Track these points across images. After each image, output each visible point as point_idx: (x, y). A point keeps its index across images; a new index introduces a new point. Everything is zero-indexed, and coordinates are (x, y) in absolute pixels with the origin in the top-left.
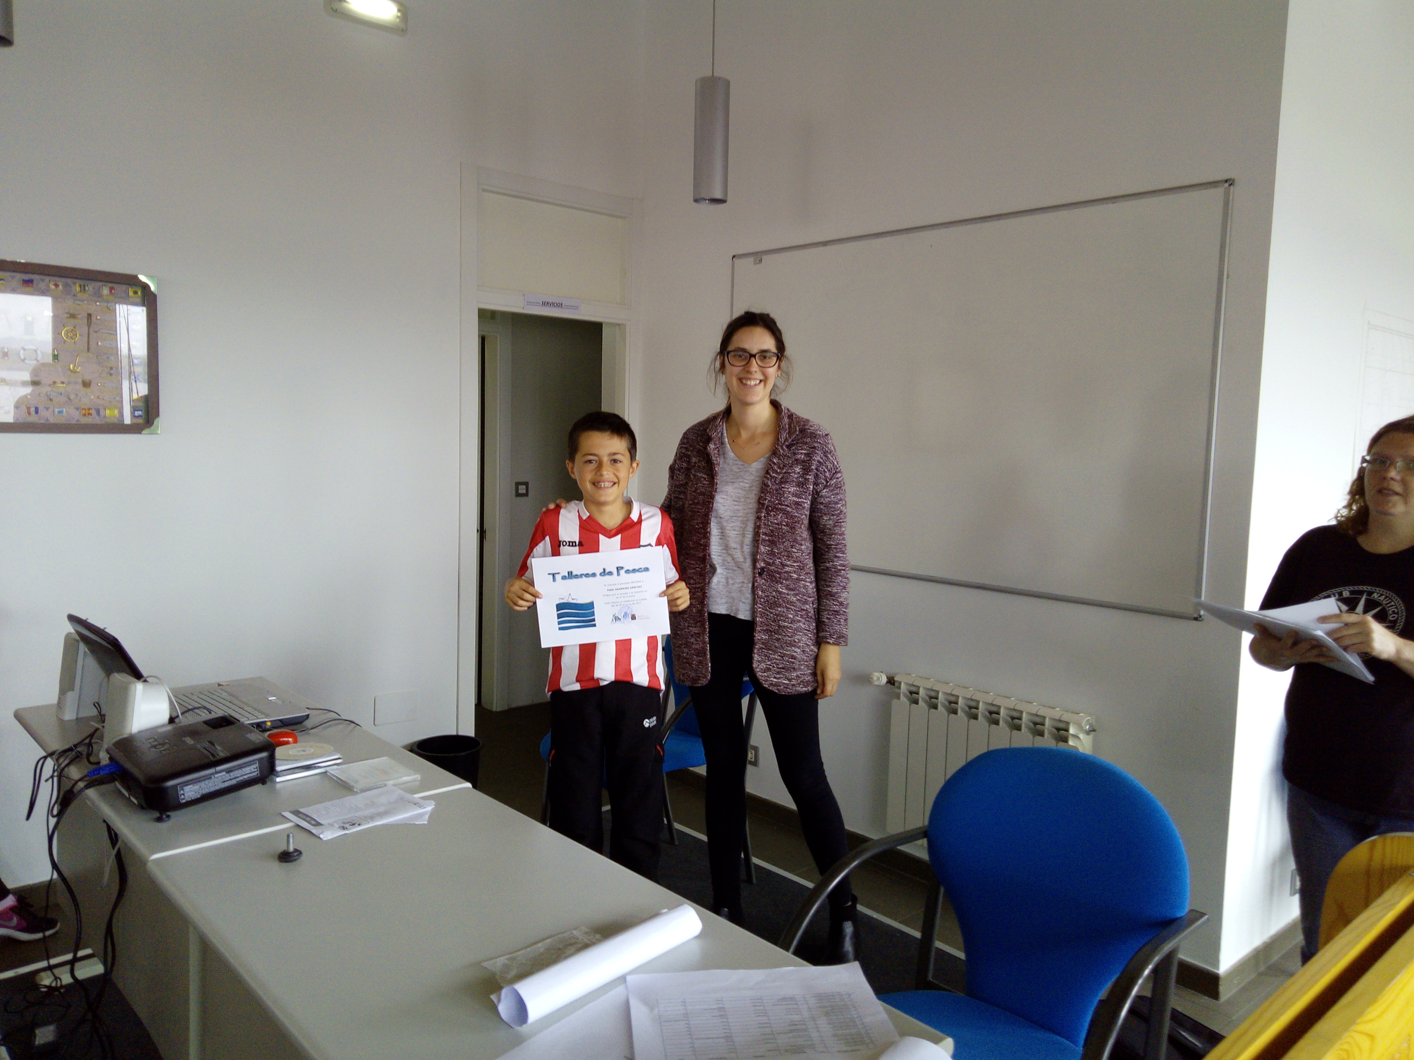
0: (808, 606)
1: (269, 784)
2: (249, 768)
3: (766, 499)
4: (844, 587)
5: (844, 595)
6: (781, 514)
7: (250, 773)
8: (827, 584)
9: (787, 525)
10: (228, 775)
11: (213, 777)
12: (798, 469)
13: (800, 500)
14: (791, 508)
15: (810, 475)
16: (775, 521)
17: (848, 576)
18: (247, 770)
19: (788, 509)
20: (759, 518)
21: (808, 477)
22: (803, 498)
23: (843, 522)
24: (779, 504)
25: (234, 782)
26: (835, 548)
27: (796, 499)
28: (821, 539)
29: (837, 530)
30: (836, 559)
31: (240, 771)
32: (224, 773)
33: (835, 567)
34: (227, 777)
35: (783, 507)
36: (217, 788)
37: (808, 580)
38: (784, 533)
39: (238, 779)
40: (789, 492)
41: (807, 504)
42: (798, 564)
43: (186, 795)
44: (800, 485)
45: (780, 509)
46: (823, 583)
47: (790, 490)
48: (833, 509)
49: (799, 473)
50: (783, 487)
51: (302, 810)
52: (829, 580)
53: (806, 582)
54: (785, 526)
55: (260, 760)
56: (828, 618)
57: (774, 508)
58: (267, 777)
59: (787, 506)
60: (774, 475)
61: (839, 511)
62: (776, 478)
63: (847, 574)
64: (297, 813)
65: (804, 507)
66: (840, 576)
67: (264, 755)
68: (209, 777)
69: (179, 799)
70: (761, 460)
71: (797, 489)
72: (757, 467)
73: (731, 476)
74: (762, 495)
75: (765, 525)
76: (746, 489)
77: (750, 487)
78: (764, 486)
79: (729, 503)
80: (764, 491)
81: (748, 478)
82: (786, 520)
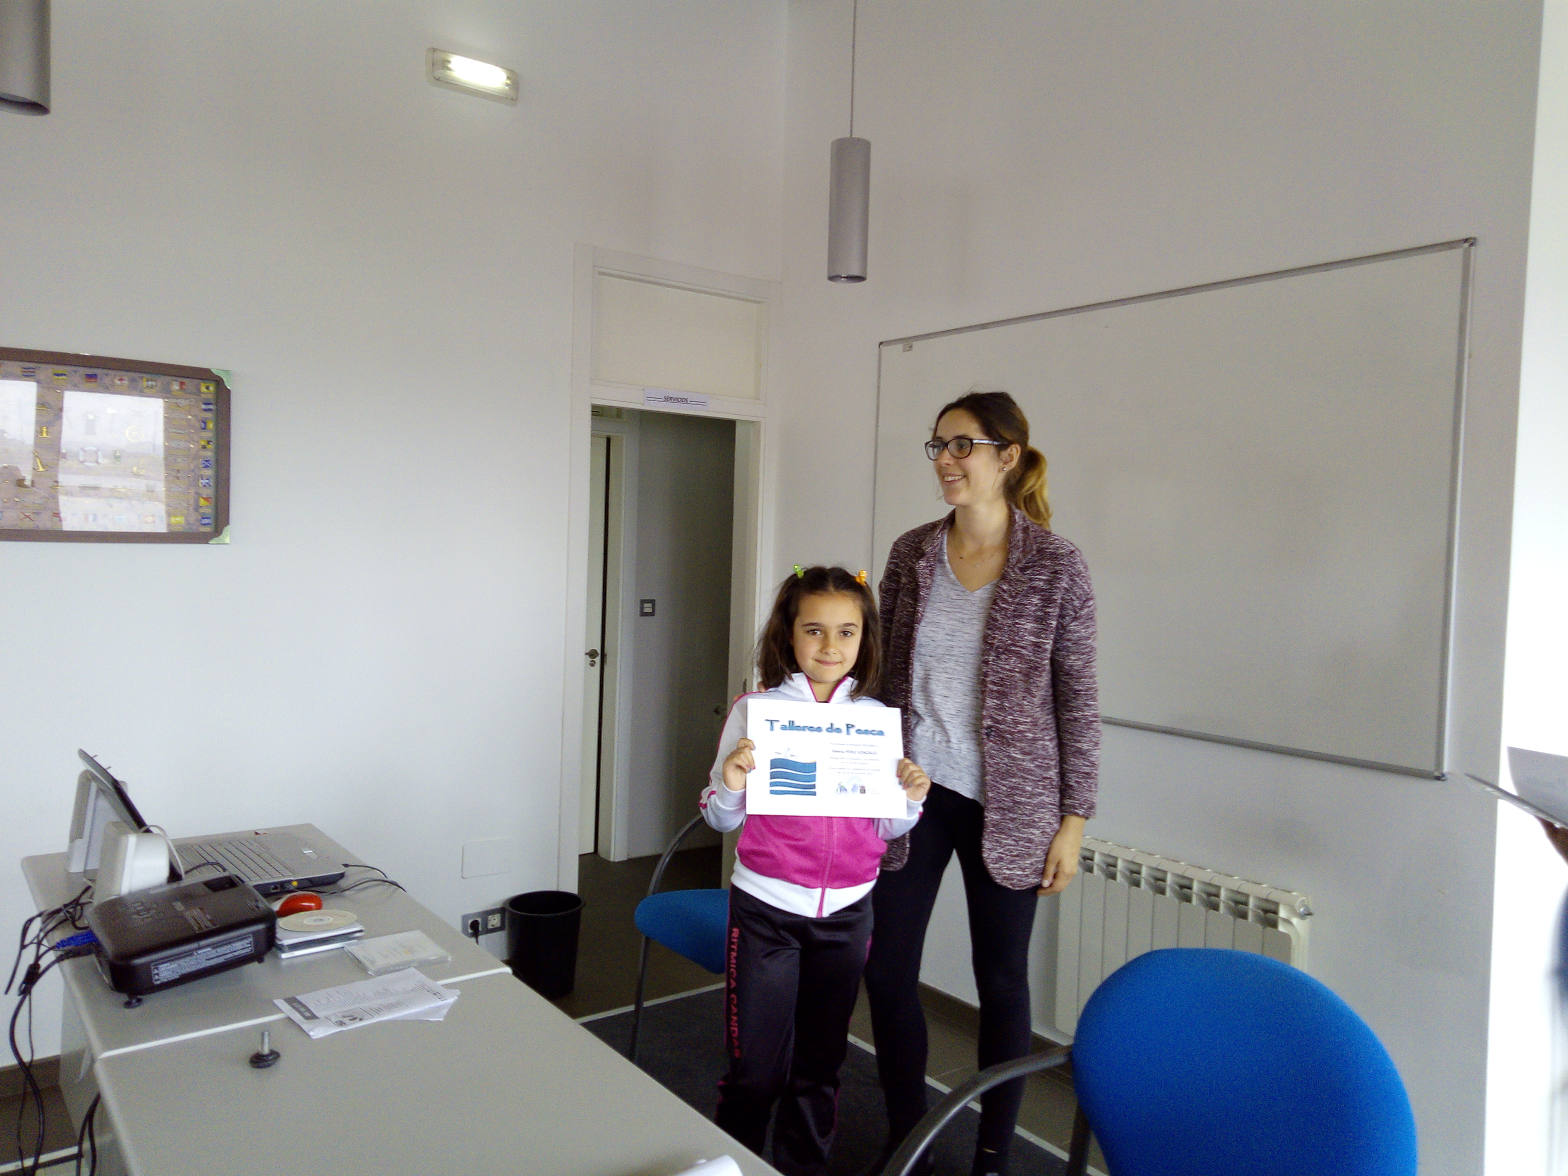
1: (268, 962)
2: (242, 942)
3: (995, 638)
4: (1096, 743)
5: (1097, 752)
6: (1014, 658)
7: (243, 948)
8: (1072, 738)
9: (1021, 672)
10: (213, 950)
11: (195, 953)
12: (1035, 599)
13: (1038, 640)
14: (1028, 650)
15: (1054, 608)
16: (1007, 666)
18: (237, 946)
19: (1024, 652)
20: (984, 662)
21: (1050, 609)
22: (1042, 638)
23: (1094, 661)
25: (218, 960)
26: (1083, 694)
27: (1033, 639)
29: (1086, 672)
31: (228, 945)
32: (210, 947)
33: (1084, 717)
34: (212, 953)
35: (1017, 649)
36: (200, 965)
37: (1048, 737)
38: (1017, 682)
39: (226, 955)
40: (1026, 629)
41: (1049, 646)
42: (1033, 721)
43: (161, 975)
44: (1039, 620)
45: (1013, 651)
48: (1082, 646)
49: (1036, 604)
50: (1016, 623)
51: (297, 998)
52: (1077, 733)
54: (1018, 672)
55: (255, 934)
56: (1071, 783)
57: (1006, 650)
58: (264, 953)
61: (1089, 649)
63: (1099, 726)
64: (291, 1002)
65: (1044, 649)
67: (262, 926)
68: (190, 952)
69: (151, 978)
70: (986, 587)
71: (1035, 625)
72: (980, 595)
73: (947, 604)
74: (989, 632)
75: (994, 671)
76: (965, 621)
77: (970, 619)
78: (990, 621)
79: (940, 636)
80: (991, 626)
81: (969, 608)
82: (1019, 665)
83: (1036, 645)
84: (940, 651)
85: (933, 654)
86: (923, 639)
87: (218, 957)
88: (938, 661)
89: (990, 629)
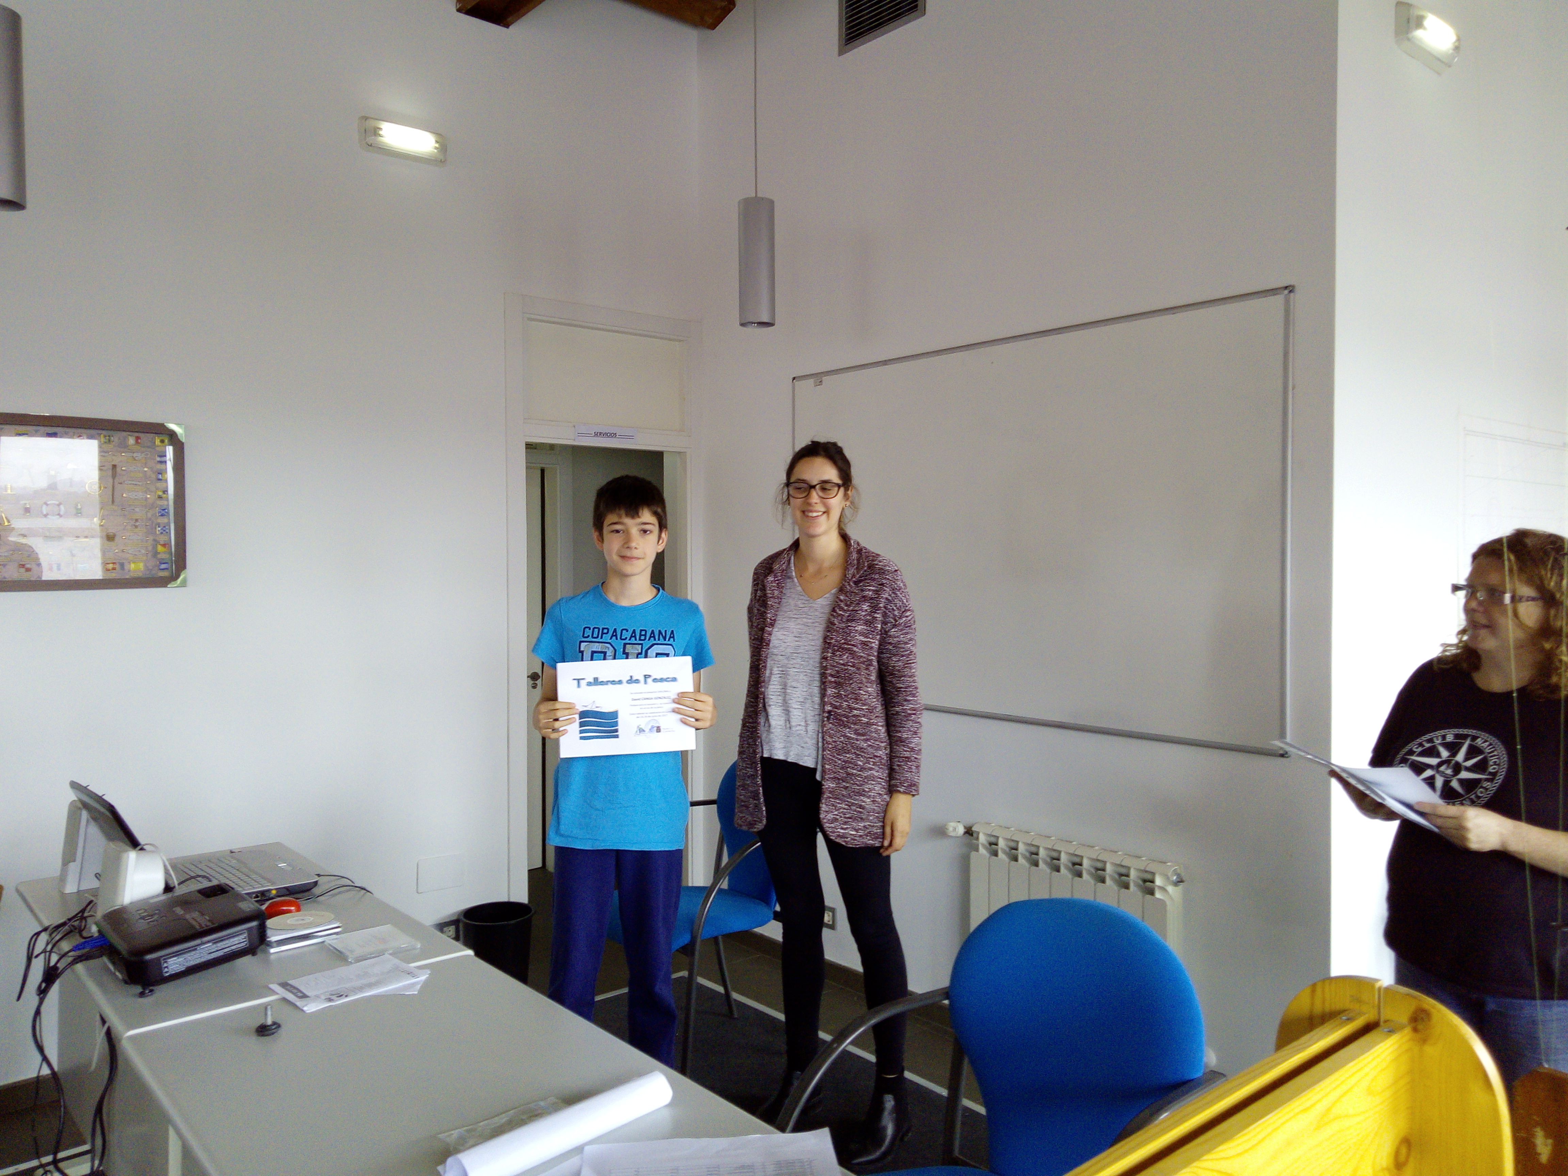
0: (881, 752)
1: (260, 956)
2: (238, 939)
3: (832, 638)
4: (915, 732)
5: (916, 740)
6: (847, 654)
7: (238, 944)
8: (897, 729)
9: (853, 666)
10: (215, 945)
11: (198, 949)
12: (865, 607)
13: (866, 640)
14: (857, 648)
15: (878, 613)
16: (841, 661)
17: (919, 720)
18: (236, 940)
19: (855, 649)
20: (825, 658)
21: (876, 615)
22: (869, 638)
23: (913, 663)
24: (845, 643)
25: (221, 953)
26: (904, 691)
27: (862, 638)
28: (891, 682)
29: (907, 671)
30: (905, 703)
31: (227, 942)
32: (210, 944)
33: (904, 711)
34: (214, 947)
35: (849, 647)
36: (203, 960)
37: (879, 724)
38: (851, 675)
39: (226, 950)
40: (857, 630)
41: (875, 644)
42: (867, 707)
43: (171, 968)
44: (868, 623)
45: (846, 649)
46: (893, 729)
47: (856, 628)
48: (902, 650)
49: (866, 610)
50: (849, 626)
51: (290, 982)
52: (898, 725)
53: (878, 726)
54: (851, 666)
55: (249, 929)
56: (898, 766)
57: (840, 647)
58: (257, 947)
59: (853, 645)
60: (841, 612)
61: (909, 652)
62: (843, 615)
63: (919, 718)
64: (284, 985)
65: (872, 648)
66: (911, 720)
67: (254, 924)
68: (194, 948)
69: (162, 972)
70: (827, 595)
71: (865, 627)
72: (823, 603)
73: (795, 612)
74: (828, 634)
75: (831, 665)
76: (809, 625)
77: (813, 623)
78: (830, 625)
79: (790, 639)
80: (830, 629)
81: (812, 614)
82: (852, 660)
83: (864, 643)
84: (789, 650)
85: (783, 653)
86: (776, 642)
87: (217, 951)
88: (788, 658)
89: (829, 631)
